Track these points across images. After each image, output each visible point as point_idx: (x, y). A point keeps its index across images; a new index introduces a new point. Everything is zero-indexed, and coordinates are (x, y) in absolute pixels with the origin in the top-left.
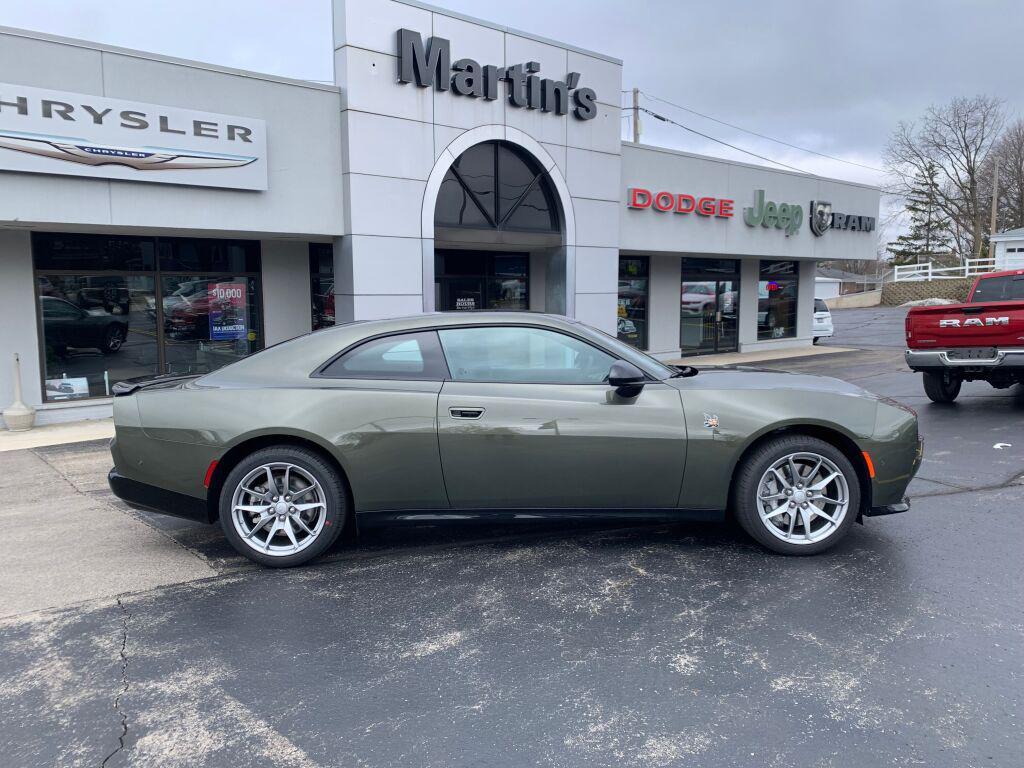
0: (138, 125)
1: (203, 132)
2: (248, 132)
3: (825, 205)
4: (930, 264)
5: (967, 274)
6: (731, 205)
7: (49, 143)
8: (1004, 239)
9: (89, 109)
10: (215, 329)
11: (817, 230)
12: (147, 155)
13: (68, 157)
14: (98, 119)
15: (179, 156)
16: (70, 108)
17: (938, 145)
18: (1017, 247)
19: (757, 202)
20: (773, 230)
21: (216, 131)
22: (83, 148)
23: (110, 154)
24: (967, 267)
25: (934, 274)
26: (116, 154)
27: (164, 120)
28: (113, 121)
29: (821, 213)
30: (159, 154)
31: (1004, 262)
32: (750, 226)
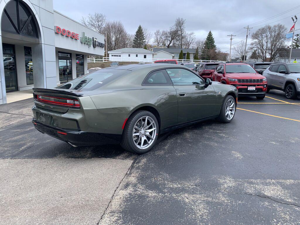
3: (96, 39)
4: (94, 58)
5: (104, 61)
6: (78, 36)
8: (111, 53)
11: (94, 46)
17: (92, 25)
18: (114, 55)
19: (83, 36)
20: (86, 45)
24: (103, 59)
25: (95, 61)
29: (95, 41)
31: (111, 59)
32: (82, 43)
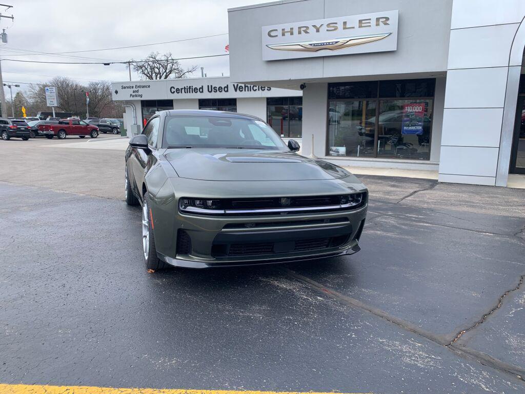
0: (333, 29)
1: (363, 25)
2: (387, 19)
7: (299, 45)
9: (314, 26)
10: (405, 128)
12: (336, 42)
13: (306, 49)
14: (318, 31)
15: (350, 40)
16: (307, 28)
21: (370, 23)
22: (311, 45)
23: (321, 45)
26: (324, 45)
27: (345, 23)
28: (323, 29)
30: (341, 41)
